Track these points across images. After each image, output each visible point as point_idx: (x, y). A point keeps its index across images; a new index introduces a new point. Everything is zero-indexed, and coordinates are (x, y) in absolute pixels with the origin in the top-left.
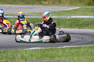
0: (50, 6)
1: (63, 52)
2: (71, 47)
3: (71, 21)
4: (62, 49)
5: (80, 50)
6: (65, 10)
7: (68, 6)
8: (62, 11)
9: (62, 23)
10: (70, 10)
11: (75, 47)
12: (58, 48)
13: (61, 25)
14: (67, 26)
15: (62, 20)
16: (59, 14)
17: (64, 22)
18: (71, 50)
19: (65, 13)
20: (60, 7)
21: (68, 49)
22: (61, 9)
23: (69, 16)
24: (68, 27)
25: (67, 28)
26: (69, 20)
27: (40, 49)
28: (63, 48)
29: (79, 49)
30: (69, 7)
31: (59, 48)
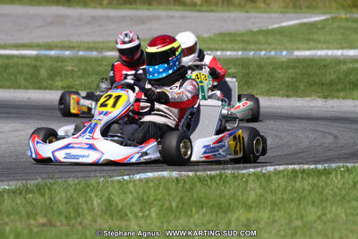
0: (212, 11)
1: (264, 188)
2: (294, 171)
3: (293, 68)
4: (258, 176)
5: (329, 181)
6: (270, 27)
7: (281, 12)
8: (260, 32)
9: (259, 77)
10: (290, 27)
11: (308, 170)
12: (243, 174)
13: (256, 84)
14: (279, 90)
15: (260, 67)
16: (248, 43)
17: (268, 74)
18: (295, 182)
19: (270, 40)
20: (252, 14)
21: (284, 176)
22: (254, 23)
23: (286, 49)
24: (281, 92)
25: (279, 96)
26: (288, 67)
27: (177, 179)
28: (264, 175)
29: (323, 178)
30: (287, 15)
31: (249, 175)
